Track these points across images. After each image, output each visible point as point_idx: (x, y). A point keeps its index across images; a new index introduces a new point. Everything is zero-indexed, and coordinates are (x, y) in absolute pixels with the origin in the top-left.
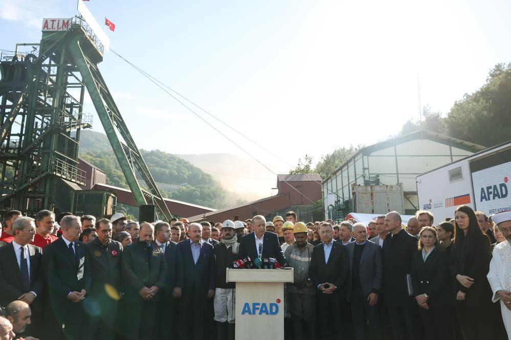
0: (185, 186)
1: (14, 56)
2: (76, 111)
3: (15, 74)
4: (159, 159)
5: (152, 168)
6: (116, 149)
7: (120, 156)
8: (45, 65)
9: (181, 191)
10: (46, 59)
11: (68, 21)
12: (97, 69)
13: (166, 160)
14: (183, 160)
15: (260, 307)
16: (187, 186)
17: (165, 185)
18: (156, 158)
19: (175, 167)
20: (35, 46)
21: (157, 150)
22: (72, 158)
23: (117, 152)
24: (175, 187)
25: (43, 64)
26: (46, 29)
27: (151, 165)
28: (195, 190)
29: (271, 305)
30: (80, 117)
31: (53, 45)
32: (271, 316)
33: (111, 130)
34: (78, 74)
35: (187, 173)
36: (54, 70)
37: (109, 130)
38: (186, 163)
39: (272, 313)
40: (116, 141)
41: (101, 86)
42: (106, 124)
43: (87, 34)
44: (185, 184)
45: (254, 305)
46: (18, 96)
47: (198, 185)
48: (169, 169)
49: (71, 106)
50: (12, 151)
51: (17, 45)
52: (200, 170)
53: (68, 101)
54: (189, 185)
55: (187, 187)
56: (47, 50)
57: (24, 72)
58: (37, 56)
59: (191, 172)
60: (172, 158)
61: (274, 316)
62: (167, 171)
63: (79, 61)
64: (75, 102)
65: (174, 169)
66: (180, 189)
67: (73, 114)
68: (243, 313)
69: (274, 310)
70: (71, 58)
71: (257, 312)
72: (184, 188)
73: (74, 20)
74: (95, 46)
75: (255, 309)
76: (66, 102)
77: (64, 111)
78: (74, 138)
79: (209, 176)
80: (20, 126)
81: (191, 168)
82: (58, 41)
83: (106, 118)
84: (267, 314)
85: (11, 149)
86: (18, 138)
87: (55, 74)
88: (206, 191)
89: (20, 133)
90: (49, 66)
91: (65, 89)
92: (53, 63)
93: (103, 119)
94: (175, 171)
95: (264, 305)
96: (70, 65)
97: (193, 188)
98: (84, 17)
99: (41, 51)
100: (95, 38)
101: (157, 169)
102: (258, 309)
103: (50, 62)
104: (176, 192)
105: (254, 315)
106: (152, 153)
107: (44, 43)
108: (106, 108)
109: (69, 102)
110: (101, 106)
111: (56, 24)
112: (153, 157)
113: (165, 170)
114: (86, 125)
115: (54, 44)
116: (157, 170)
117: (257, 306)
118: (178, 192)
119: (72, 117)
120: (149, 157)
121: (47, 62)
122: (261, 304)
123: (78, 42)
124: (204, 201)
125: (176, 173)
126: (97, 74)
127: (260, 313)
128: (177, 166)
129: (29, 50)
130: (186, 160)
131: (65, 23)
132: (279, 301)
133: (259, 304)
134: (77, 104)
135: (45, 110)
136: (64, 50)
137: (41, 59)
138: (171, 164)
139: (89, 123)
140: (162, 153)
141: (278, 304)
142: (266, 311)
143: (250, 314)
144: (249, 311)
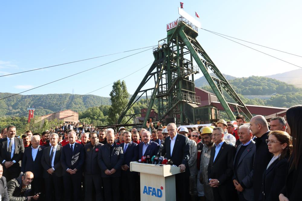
0: (275, 95)
1: (158, 47)
2: (190, 66)
3: (160, 55)
4: (255, 81)
5: (251, 87)
6: (210, 82)
7: (212, 85)
8: (171, 47)
9: (272, 98)
10: (170, 44)
11: (177, 21)
12: (196, 41)
13: (259, 80)
14: (271, 79)
15: (152, 190)
16: (277, 95)
17: (261, 96)
18: (253, 81)
19: (266, 84)
20: (165, 40)
21: (252, 76)
22: (192, 91)
23: (211, 83)
24: (268, 97)
25: (170, 46)
26: (168, 30)
27: (250, 85)
28: (282, 97)
29: (158, 190)
30: (192, 68)
31: (172, 36)
32: (158, 198)
33: (206, 72)
34: (186, 47)
35: (275, 87)
36: (175, 48)
37: (205, 72)
38: (273, 80)
39: (158, 196)
40: (209, 78)
41: (199, 49)
42: (203, 70)
43: (186, 25)
44: (275, 93)
45: (149, 188)
46: (161, 66)
47: (284, 93)
48: (262, 86)
49: (187, 64)
50: (164, 92)
51: (159, 41)
52: (284, 83)
53: (185, 62)
54: (278, 94)
55: (276, 96)
56: (170, 39)
57: (163, 53)
58: (167, 43)
59: (278, 86)
60: (263, 79)
61: (160, 198)
62: (261, 87)
63: (185, 40)
64: (188, 62)
65: (266, 86)
66: (272, 97)
67: (189, 67)
68: (144, 193)
69: (160, 195)
70: (181, 40)
71: (151, 193)
72: (274, 96)
73: (179, 20)
74: (192, 29)
75: (150, 191)
76: (184, 62)
77: (183, 68)
78: (191, 80)
79: (292, 86)
80: (165, 79)
81: (278, 83)
82: (174, 33)
83: (202, 66)
84: (156, 196)
85: (164, 91)
86: (165, 85)
87: (176, 50)
88: (291, 96)
89: (166, 83)
90: (172, 47)
91: (183, 56)
92: (174, 44)
93: (201, 67)
94: (266, 87)
95: (154, 189)
96: (183, 43)
97: (281, 95)
98: (183, 16)
99: (168, 41)
100: (191, 25)
101: (254, 87)
102: (151, 191)
103: (173, 45)
104: (269, 100)
105: (149, 195)
106: (250, 78)
107: (169, 36)
108: (202, 61)
109: (186, 62)
110: (199, 60)
111: (172, 25)
112: (251, 80)
113: (260, 87)
114: (195, 72)
115: (172, 35)
116: (255, 88)
117: (151, 190)
118: (271, 99)
119: (188, 70)
120: (248, 81)
121: (171, 45)
123: (183, 31)
124: (290, 103)
125: (267, 88)
126: (197, 44)
127: (152, 195)
128: (268, 83)
129: (162, 43)
130: (273, 79)
131: (176, 23)
132: (162, 188)
133: (151, 188)
134: (190, 62)
135: (175, 70)
136: (177, 37)
137: (169, 44)
138: (263, 82)
139: (197, 71)
140: (256, 77)
141: (162, 190)
142: (155, 194)
143: (147, 194)
144: (146, 192)
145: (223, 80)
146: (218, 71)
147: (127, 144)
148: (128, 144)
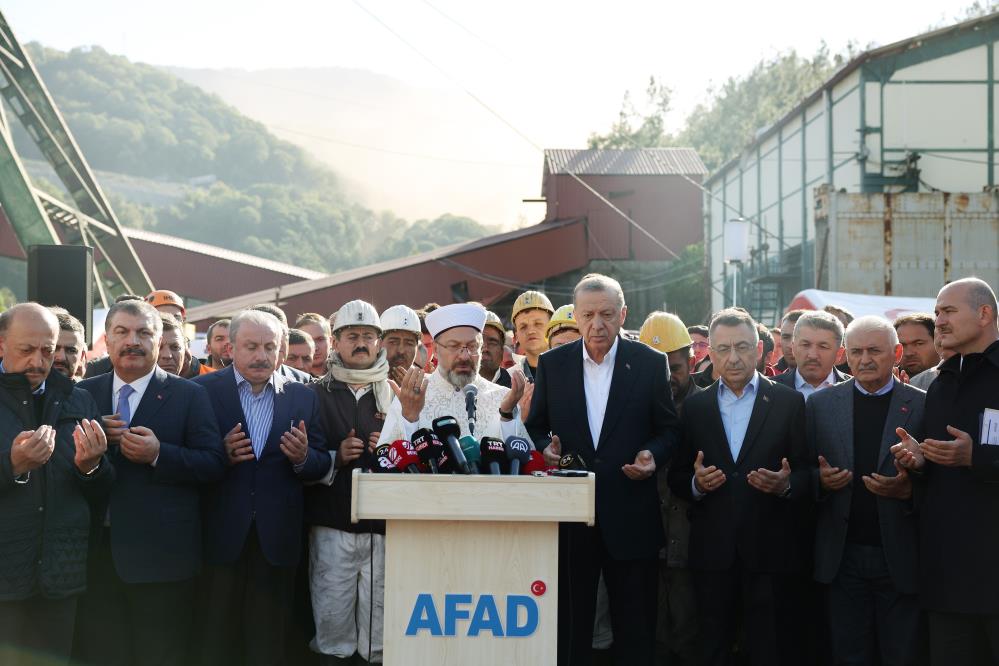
0: (206, 186)
4: (103, 84)
5: (76, 116)
9: (191, 205)
13: (131, 85)
14: (198, 89)
15: (471, 608)
16: (215, 186)
17: (130, 182)
18: (94, 80)
19: (168, 116)
21: (95, 48)
24: (169, 191)
27: (75, 104)
28: (243, 203)
29: (513, 602)
32: (512, 640)
35: (212, 140)
38: (206, 99)
39: (514, 631)
44: (208, 178)
45: (451, 601)
47: (256, 186)
48: (143, 122)
52: (259, 128)
54: (222, 185)
55: (216, 192)
59: (227, 137)
60: (152, 80)
61: (522, 641)
62: (137, 130)
65: (164, 123)
66: (188, 199)
68: (412, 630)
69: (522, 620)
71: (463, 626)
72: (202, 194)
75: (453, 615)
79: (294, 150)
81: (227, 120)
84: (498, 632)
88: (285, 207)
94: (165, 130)
95: (487, 602)
97: (238, 194)
101: (99, 121)
102: (465, 615)
104: (174, 209)
105: (450, 639)
106: (76, 59)
112: (81, 73)
113: (130, 125)
116: (98, 126)
117: (460, 607)
118: (184, 209)
120: (62, 76)
122: (476, 601)
124: (277, 241)
125: (169, 137)
127: (473, 632)
128: (175, 113)
130: (207, 90)
132: (540, 588)
133: (467, 599)
138: (151, 102)
140: (113, 60)
141: (537, 599)
142: (493, 625)
143: (436, 633)
147: (133, 385)
148: (140, 385)
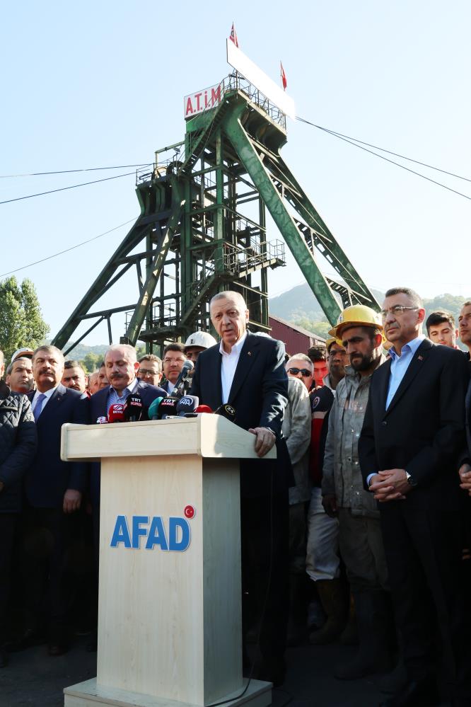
1: (152, 171)
2: (255, 241)
3: (158, 200)
6: (319, 292)
7: (327, 304)
8: (197, 174)
10: (195, 162)
11: (219, 88)
12: (280, 159)
15: (148, 526)
20: (178, 147)
22: (259, 322)
23: (322, 297)
25: (193, 172)
26: (190, 114)
29: (174, 522)
30: (263, 248)
31: (201, 136)
32: (173, 554)
33: (308, 260)
34: (246, 177)
36: (211, 179)
37: (304, 260)
39: (174, 547)
40: (317, 278)
41: (287, 187)
42: (298, 252)
43: (251, 102)
46: (162, 233)
49: (247, 234)
50: (167, 324)
51: (156, 153)
53: (241, 226)
56: (195, 147)
57: (169, 194)
58: (183, 161)
61: (179, 554)
63: (245, 153)
64: (252, 226)
67: (252, 244)
68: (114, 544)
69: (179, 540)
70: (231, 151)
71: (144, 540)
73: (227, 83)
74: (268, 118)
75: (138, 532)
76: (237, 228)
77: (235, 245)
78: (257, 288)
80: (175, 281)
82: (207, 127)
83: (297, 240)
84: (164, 547)
85: (167, 320)
86: (173, 300)
87: (213, 185)
89: (175, 293)
90: (202, 174)
91: (235, 205)
92: (207, 166)
93: (292, 243)
95: (157, 522)
96: (236, 164)
98: (243, 72)
99: (188, 150)
100: (266, 104)
102: (144, 532)
103: (203, 166)
105: (136, 550)
107: (191, 136)
108: (297, 225)
109: (243, 228)
110: (286, 221)
111: (202, 98)
114: (273, 262)
115: (203, 133)
117: (142, 526)
119: (250, 253)
121: (197, 167)
122: (151, 521)
123: (239, 121)
126: (281, 170)
127: (149, 546)
129: (169, 157)
131: (215, 95)
132: (190, 512)
133: (145, 520)
134: (256, 228)
135: (208, 251)
136: (219, 140)
137: (190, 164)
139: (280, 257)
141: (188, 520)
142: (161, 541)
143: (128, 545)
144: (125, 539)
145: (361, 292)
146: (346, 261)
147: (46, 394)
